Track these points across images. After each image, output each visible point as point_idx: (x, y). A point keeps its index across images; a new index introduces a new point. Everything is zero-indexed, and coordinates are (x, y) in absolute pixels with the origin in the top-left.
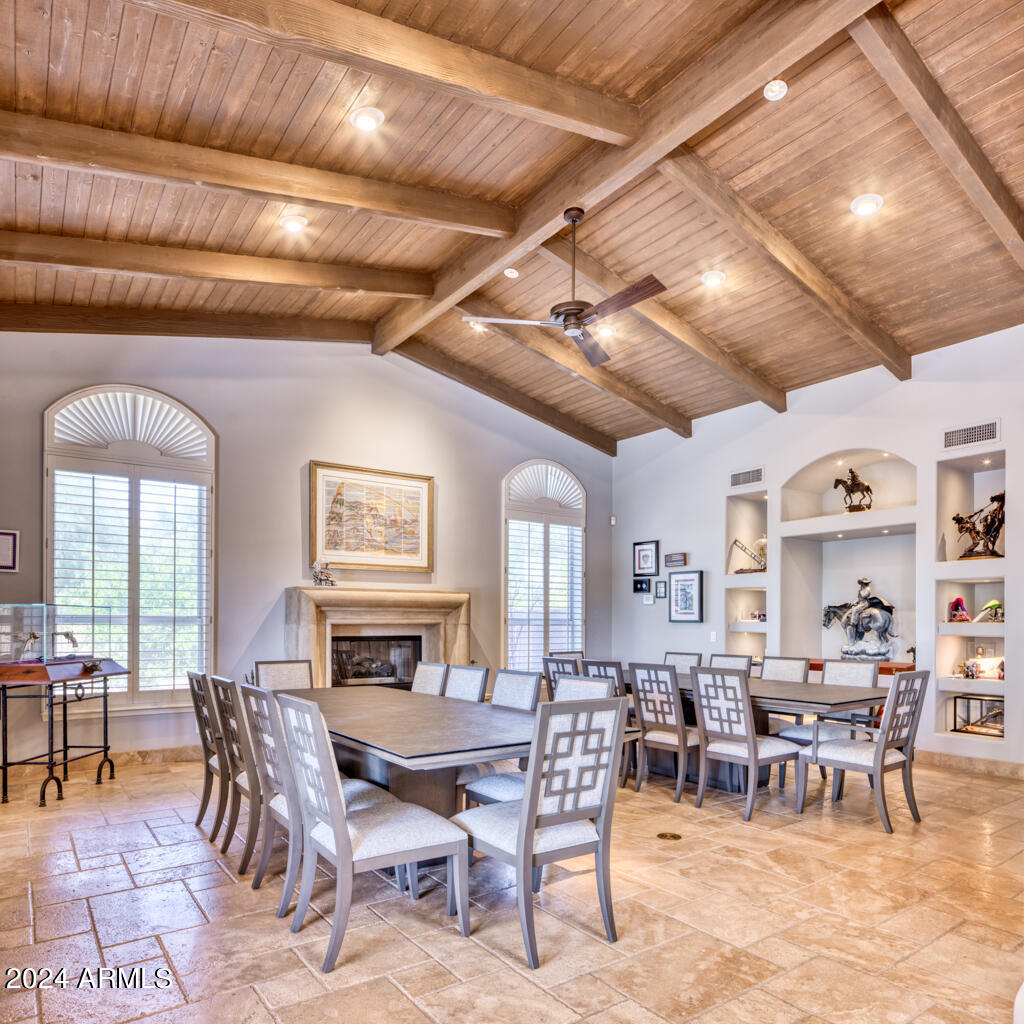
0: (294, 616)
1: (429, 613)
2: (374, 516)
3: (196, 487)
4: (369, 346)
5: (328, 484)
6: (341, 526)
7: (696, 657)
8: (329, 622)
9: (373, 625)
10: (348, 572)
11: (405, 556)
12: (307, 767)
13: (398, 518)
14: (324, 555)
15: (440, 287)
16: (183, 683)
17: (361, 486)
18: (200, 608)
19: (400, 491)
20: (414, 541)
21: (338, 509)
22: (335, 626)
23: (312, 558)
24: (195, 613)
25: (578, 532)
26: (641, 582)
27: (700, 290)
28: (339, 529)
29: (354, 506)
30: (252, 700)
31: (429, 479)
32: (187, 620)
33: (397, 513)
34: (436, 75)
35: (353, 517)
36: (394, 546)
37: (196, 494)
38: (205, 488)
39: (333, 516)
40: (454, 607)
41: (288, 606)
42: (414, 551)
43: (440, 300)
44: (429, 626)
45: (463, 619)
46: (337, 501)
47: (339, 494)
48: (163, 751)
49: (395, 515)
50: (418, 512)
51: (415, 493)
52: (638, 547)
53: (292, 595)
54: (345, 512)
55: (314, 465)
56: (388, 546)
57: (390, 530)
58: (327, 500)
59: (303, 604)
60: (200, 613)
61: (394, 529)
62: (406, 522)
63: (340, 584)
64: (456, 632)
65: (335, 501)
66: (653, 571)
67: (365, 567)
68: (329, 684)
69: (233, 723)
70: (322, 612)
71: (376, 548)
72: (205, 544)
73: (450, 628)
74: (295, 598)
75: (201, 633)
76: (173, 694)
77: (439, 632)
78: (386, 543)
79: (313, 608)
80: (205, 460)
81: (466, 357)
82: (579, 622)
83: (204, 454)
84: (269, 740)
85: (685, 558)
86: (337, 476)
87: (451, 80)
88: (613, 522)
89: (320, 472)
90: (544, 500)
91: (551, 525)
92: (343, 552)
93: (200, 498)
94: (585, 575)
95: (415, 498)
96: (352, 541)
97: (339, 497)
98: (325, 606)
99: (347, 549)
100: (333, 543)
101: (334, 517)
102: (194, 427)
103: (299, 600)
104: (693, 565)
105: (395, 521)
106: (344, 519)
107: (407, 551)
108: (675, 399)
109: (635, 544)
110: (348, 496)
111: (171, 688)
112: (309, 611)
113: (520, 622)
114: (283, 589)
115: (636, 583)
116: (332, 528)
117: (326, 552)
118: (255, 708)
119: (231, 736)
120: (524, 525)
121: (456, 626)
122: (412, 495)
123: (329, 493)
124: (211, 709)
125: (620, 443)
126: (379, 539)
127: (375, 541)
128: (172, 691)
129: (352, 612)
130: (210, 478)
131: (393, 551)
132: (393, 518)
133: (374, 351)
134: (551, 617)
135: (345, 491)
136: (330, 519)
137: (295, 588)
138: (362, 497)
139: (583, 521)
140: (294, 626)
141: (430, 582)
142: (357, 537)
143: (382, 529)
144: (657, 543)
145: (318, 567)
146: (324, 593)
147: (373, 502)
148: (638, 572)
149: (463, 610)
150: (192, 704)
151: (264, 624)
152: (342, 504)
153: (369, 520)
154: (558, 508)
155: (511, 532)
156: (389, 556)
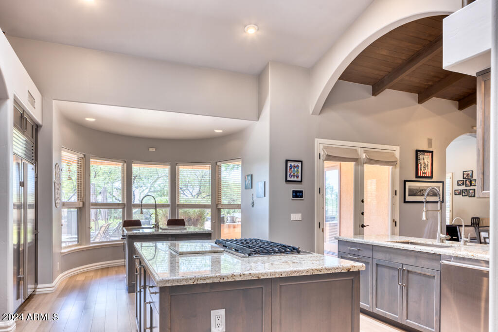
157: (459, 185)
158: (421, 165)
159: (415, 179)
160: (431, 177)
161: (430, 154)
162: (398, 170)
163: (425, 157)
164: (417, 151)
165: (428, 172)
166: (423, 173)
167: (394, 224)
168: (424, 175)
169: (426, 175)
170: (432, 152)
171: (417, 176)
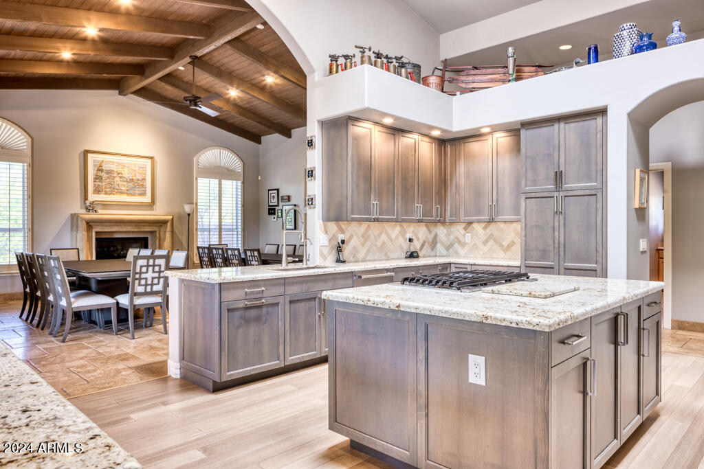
0: (75, 228)
1: (149, 226)
2: (120, 177)
3: (21, 164)
4: (117, 91)
5: (94, 161)
6: (102, 182)
7: (276, 246)
8: (94, 231)
9: (120, 232)
10: (105, 205)
11: (138, 197)
12: (57, 279)
13: (134, 178)
14: (92, 197)
15: (147, 72)
16: (15, 262)
17: (113, 162)
18: (24, 224)
19: (135, 164)
20: (143, 189)
21: (100, 174)
22: (96, 233)
23: (86, 198)
24: (21, 227)
25: (240, 183)
26: (272, 209)
27: (265, 82)
28: (100, 184)
29: (109, 172)
30: (40, 259)
31: (151, 158)
32: (16, 230)
33: (133, 175)
34: (113, 28)
35: (108, 178)
36: (132, 192)
37: (21, 168)
38: (26, 164)
40: (165, 222)
41: (72, 223)
42: (143, 194)
43: (147, 78)
44: (152, 232)
45: (169, 228)
46: (100, 169)
47: (100, 166)
48: (4, 294)
50: (146, 175)
51: (144, 165)
52: (270, 192)
53: (74, 217)
54: (104, 175)
55: (86, 152)
56: (128, 192)
58: (94, 170)
59: (79, 222)
60: (24, 226)
62: (139, 180)
63: (100, 211)
64: (165, 236)
65: (98, 170)
66: (276, 204)
67: (115, 203)
68: (94, 258)
69: (34, 271)
70: (90, 226)
71: (122, 193)
72: (26, 192)
73: (162, 233)
74: (75, 219)
75: (24, 237)
76: (9, 266)
77: (156, 236)
78: (128, 190)
79: (85, 224)
80: (25, 151)
81: (171, 97)
82: (240, 230)
83: (25, 147)
84: (46, 274)
85: (289, 198)
86: (99, 157)
87: (119, 28)
88: (260, 178)
89: (90, 155)
90: (219, 167)
91: (223, 181)
92: (103, 195)
93: (23, 170)
94: (243, 206)
95: (144, 168)
96: (108, 190)
98: (92, 222)
99: (105, 194)
100: (97, 191)
101: (98, 178)
102: (20, 134)
103: (77, 220)
104: (293, 201)
105: (132, 179)
106: (104, 179)
107: (139, 195)
108: (280, 121)
109: (269, 190)
110: (105, 167)
111: (8, 263)
112: (83, 225)
113: (203, 230)
114: (69, 215)
115: (269, 209)
116: (97, 183)
117: (93, 195)
118: (41, 262)
119: (34, 276)
120: (206, 180)
121: (165, 232)
122: (142, 166)
123: (95, 166)
124: (25, 268)
125: (262, 138)
126: (123, 188)
127: (121, 190)
128: (9, 265)
129: (107, 226)
130: (29, 160)
131: (132, 195)
133: (120, 94)
134: (223, 227)
135: (103, 165)
136: (95, 179)
137: (75, 214)
138: (114, 168)
139: (242, 178)
140: (75, 233)
141: (153, 210)
142: (111, 187)
143: (125, 183)
144: (278, 190)
145: (88, 203)
146: (92, 216)
147: (119, 170)
148: (270, 204)
149: (169, 224)
150: (19, 272)
151: (59, 232)
152: (102, 171)
153: (117, 179)
154: (227, 172)
155: (199, 184)
156: (129, 197)
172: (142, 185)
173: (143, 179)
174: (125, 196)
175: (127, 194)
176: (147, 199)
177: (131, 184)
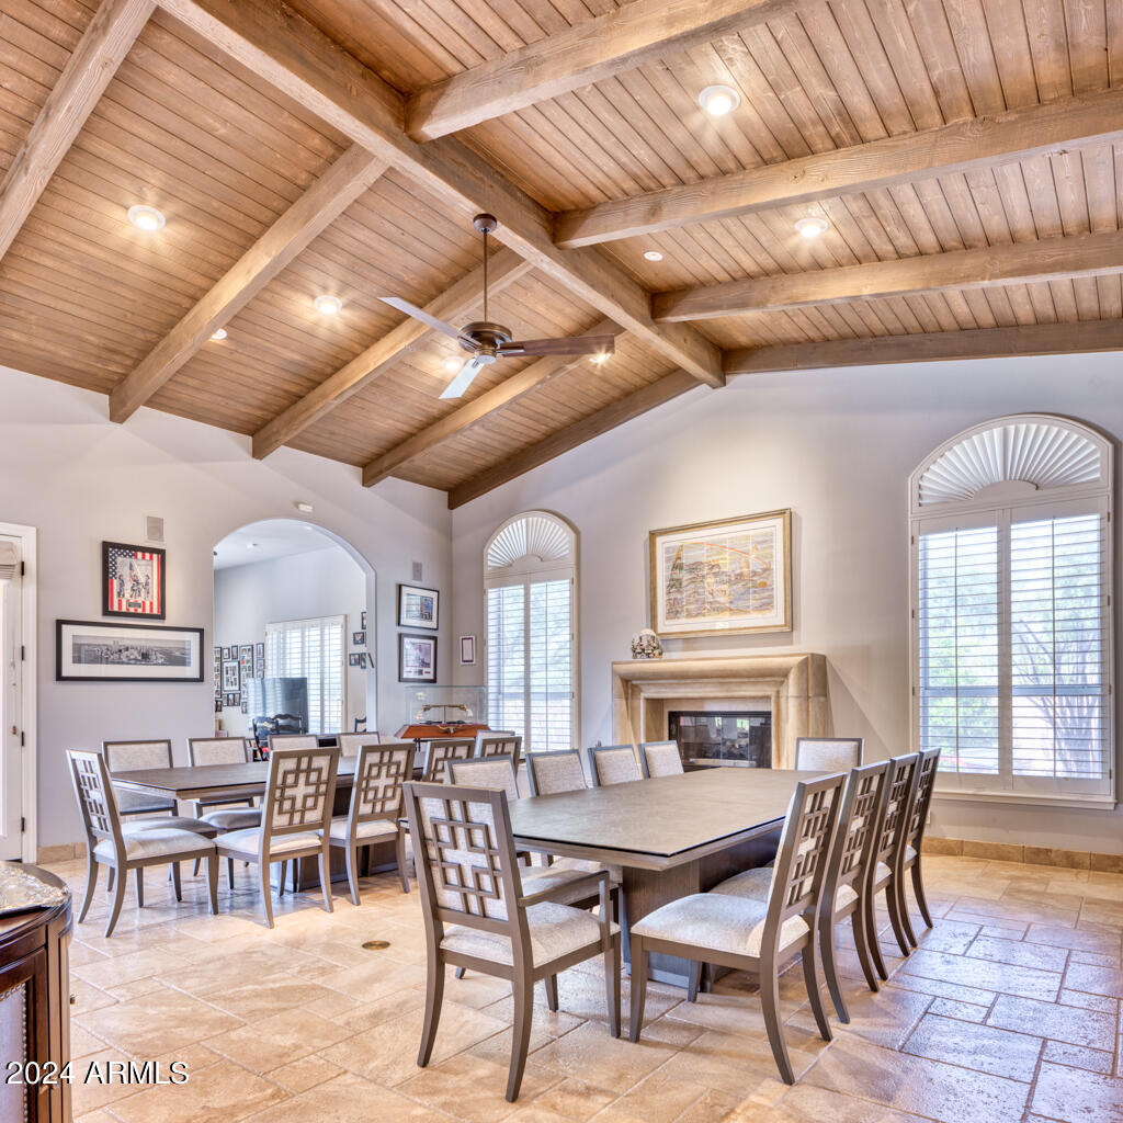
2: (715, 574)
5: (668, 550)
6: (681, 593)
8: (644, 696)
10: (689, 641)
11: (755, 615)
13: (746, 571)
14: (664, 625)
17: (702, 543)
19: (747, 537)
20: (767, 594)
21: (678, 574)
23: (654, 629)
28: (679, 596)
29: (694, 567)
31: (785, 513)
33: (744, 565)
35: (693, 581)
36: (741, 604)
38: (566, 582)
39: (672, 583)
42: (767, 605)
46: (677, 567)
47: (679, 558)
49: (741, 568)
50: (772, 557)
51: (766, 535)
54: (685, 576)
55: (654, 535)
56: (732, 606)
57: (735, 587)
58: (667, 568)
61: (740, 585)
62: (755, 574)
65: (675, 567)
70: (632, 686)
71: (719, 609)
78: (731, 602)
80: (568, 557)
86: (677, 540)
89: (660, 540)
91: (1013, 526)
92: (683, 620)
95: (767, 541)
96: (692, 607)
97: (678, 561)
99: (688, 616)
100: (673, 612)
101: (675, 584)
105: (741, 575)
106: (684, 584)
107: (758, 608)
110: (687, 559)
116: (672, 597)
117: (666, 623)
122: (761, 539)
123: (668, 559)
126: (723, 599)
127: (718, 602)
130: (571, 570)
131: (740, 611)
132: (738, 572)
135: (684, 555)
136: (670, 586)
138: (702, 555)
139: (1104, 501)
141: (791, 643)
142: (698, 601)
143: (726, 587)
147: (714, 559)
152: (681, 568)
153: (710, 580)
156: (734, 618)
157: (356, 643)
158: (122, 584)
159: (99, 618)
160: (162, 616)
161: (155, 556)
162: (30, 591)
163: (134, 561)
164: (107, 547)
165: (150, 601)
166: (130, 605)
167: (18, 739)
168: (132, 610)
169: (140, 611)
170: (162, 553)
171: (107, 611)
172: (764, 584)
173: (765, 570)
174: (726, 616)
175: (731, 610)
176: (776, 617)
177: (739, 587)
